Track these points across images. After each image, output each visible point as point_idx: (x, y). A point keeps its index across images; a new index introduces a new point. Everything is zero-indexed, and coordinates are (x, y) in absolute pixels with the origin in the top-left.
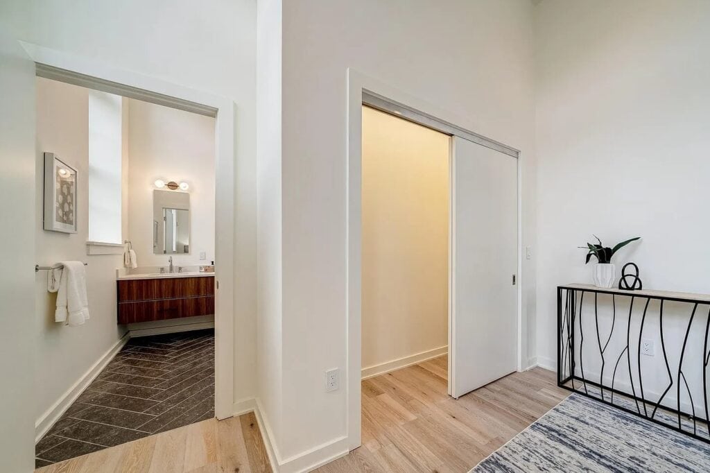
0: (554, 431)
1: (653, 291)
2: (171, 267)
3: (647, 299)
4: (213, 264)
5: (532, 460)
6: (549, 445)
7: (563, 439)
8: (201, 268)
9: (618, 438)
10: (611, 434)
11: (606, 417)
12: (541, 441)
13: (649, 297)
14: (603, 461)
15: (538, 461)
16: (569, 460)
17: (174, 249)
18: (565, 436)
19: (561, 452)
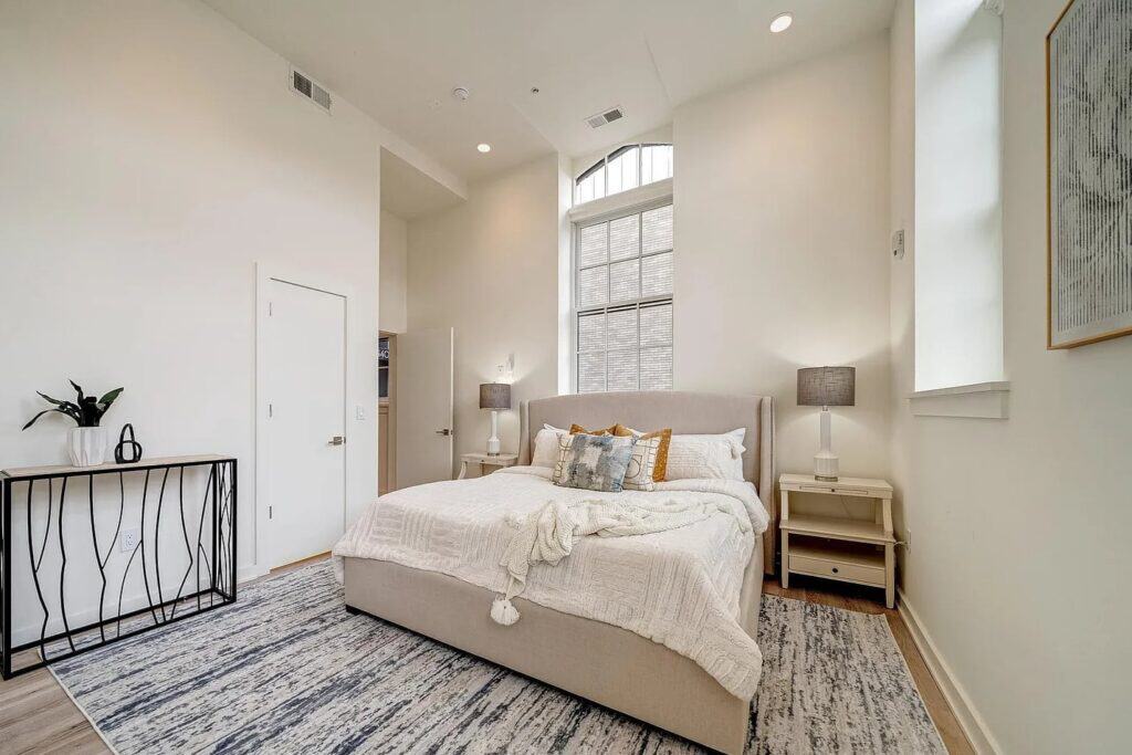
0: (135, 704)
1: (152, 460)
3: (165, 469)
5: (186, 737)
6: (164, 714)
7: (159, 699)
9: (184, 653)
10: (176, 656)
11: (138, 651)
12: (150, 721)
13: (149, 468)
14: (215, 674)
15: (192, 731)
16: (202, 700)
18: (156, 695)
19: (185, 705)
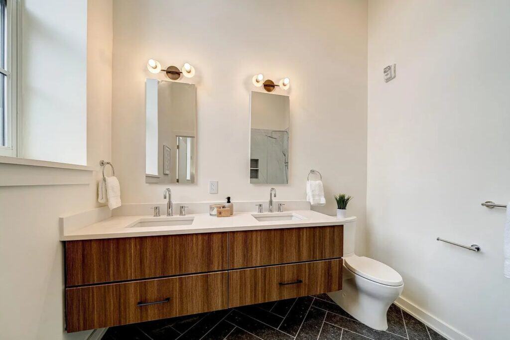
2: (170, 205)
4: (229, 202)
8: (212, 208)
17: (188, 178)
